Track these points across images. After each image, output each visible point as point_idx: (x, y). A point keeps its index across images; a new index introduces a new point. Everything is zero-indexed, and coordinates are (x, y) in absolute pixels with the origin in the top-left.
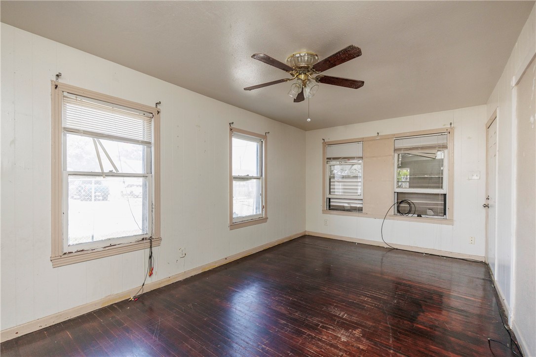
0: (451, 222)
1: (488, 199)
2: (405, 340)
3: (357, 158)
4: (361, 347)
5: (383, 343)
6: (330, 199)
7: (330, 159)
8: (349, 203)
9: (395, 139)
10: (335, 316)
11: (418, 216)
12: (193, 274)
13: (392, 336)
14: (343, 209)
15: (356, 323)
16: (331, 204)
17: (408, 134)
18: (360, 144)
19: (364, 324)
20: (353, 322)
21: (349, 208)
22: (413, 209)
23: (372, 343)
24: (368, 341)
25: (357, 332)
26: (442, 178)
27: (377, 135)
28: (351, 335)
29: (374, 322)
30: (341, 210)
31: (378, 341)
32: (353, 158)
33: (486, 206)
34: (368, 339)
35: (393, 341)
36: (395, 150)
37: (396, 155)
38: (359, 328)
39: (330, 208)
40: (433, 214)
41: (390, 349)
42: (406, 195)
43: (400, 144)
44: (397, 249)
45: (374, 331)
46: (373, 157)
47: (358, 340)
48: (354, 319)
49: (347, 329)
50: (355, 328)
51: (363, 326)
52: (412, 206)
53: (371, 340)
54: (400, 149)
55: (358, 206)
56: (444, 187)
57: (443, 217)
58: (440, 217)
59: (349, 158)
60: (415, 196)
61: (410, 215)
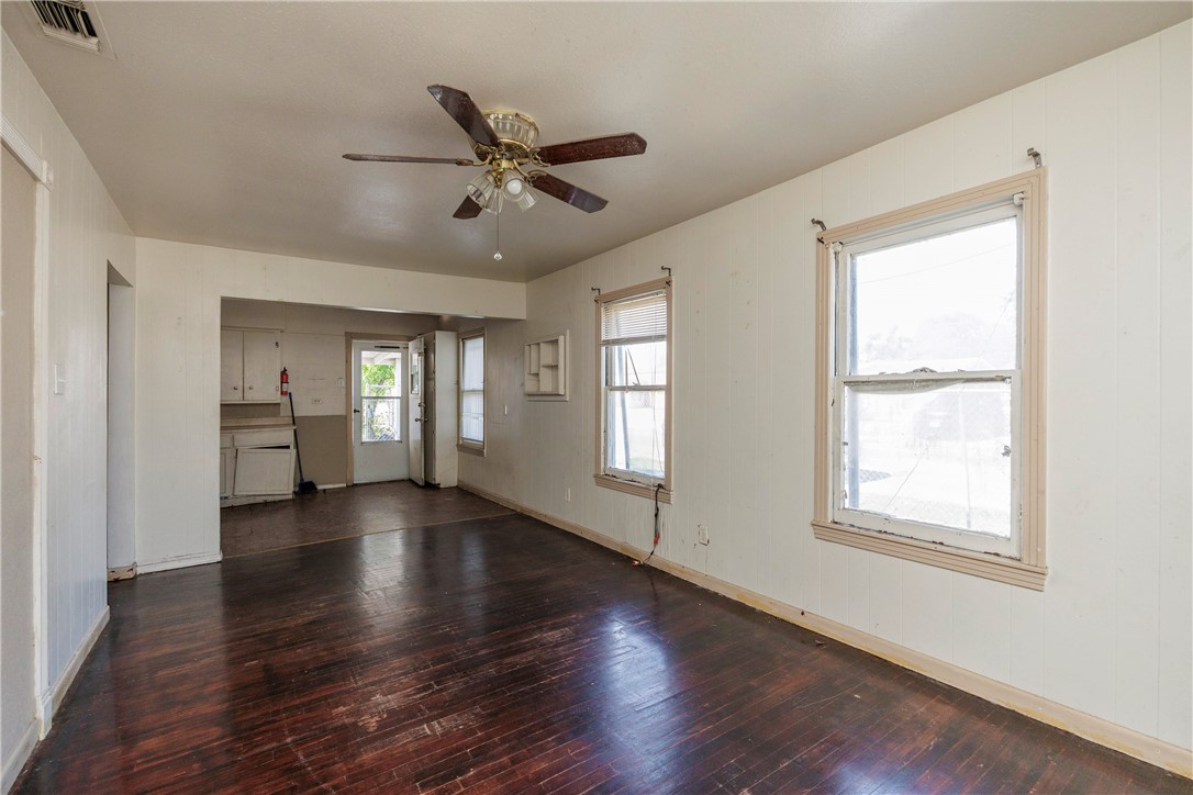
2: (273, 782)
4: (342, 709)
5: (312, 740)
10: (442, 715)
12: (722, 591)
13: (304, 767)
15: (392, 733)
19: (377, 744)
20: (398, 731)
23: (330, 727)
24: (340, 724)
25: (372, 723)
28: (375, 710)
29: (361, 766)
31: (323, 737)
34: (344, 727)
35: (297, 759)
38: (376, 731)
41: (293, 742)
45: (346, 748)
47: (358, 713)
48: (405, 739)
49: (391, 713)
50: (381, 725)
51: (375, 739)
53: (335, 729)
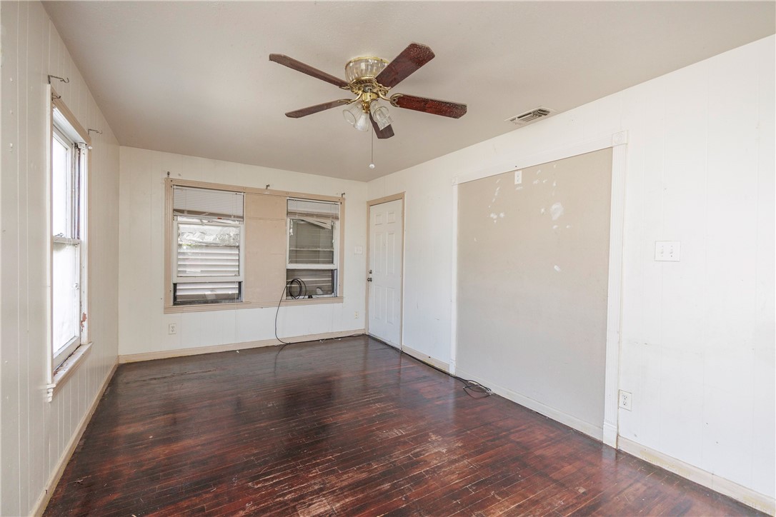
0: (341, 299)
1: (371, 273)
3: (234, 217)
6: (175, 285)
7: (182, 211)
8: (212, 289)
9: (288, 198)
10: (398, 438)
11: (309, 297)
14: (203, 300)
16: (178, 293)
17: (303, 196)
18: (240, 197)
21: (214, 298)
22: (304, 289)
26: (333, 252)
27: (265, 187)
30: (199, 302)
32: (228, 216)
33: (370, 280)
36: (288, 213)
37: (289, 220)
39: (177, 301)
40: (321, 292)
42: (296, 273)
43: (294, 207)
44: (290, 344)
46: (260, 219)
52: (303, 285)
54: (294, 213)
55: (230, 292)
56: (334, 262)
57: (331, 296)
58: (329, 296)
59: (220, 216)
60: (304, 273)
61: (301, 297)
